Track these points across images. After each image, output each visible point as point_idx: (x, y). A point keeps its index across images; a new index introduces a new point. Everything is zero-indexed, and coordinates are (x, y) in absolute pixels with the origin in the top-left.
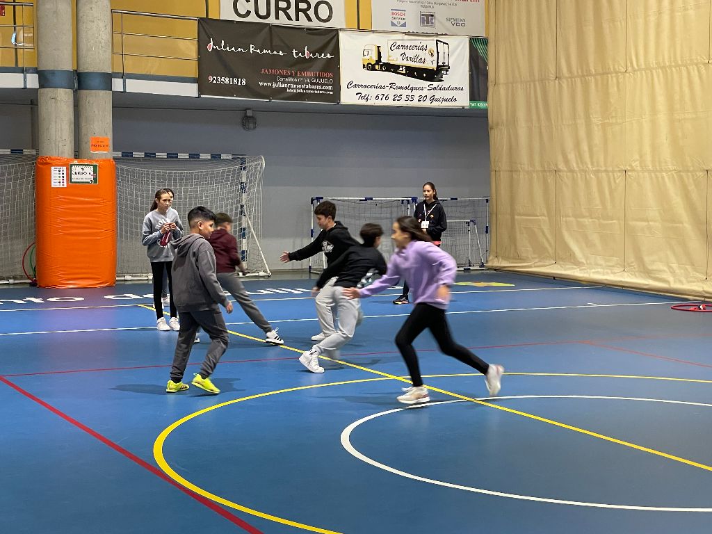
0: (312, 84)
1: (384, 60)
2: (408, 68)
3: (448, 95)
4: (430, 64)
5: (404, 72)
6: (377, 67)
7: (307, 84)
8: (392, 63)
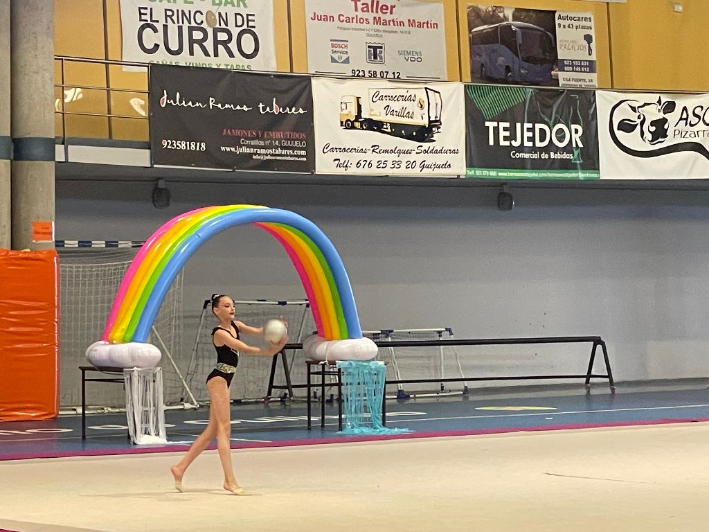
0: (282, 148)
1: (365, 115)
2: (393, 125)
3: (440, 159)
4: (420, 120)
5: (389, 130)
6: (357, 124)
7: (277, 147)
8: (374, 118)
